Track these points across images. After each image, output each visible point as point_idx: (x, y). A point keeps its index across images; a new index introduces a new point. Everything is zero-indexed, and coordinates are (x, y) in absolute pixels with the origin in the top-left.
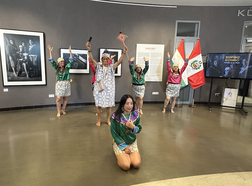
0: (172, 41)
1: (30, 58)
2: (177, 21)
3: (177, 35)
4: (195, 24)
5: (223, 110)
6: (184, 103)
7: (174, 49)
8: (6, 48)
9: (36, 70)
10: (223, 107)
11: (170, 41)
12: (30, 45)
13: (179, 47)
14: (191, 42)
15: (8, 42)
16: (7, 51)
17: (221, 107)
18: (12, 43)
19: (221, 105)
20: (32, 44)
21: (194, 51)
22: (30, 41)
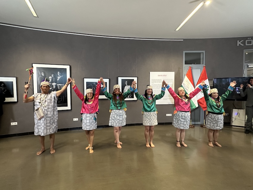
0: (181, 69)
1: (58, 87)
2: (184, 52)
3: (186, 64)
4: (200, 53)
5: (233, 129)
6: (196, 123)
7: (184, 75)
8: (38, 80)
9: (62, 97)
10: (233, 127)
11: (179, 68)
12: (58, 76)
13: (188, 74)
14: (198, 68)
15: (40, 74)
16: (38, 82)
17: (231, 127)
18: (43, 75)
19: (231, 124)
20: (60, 75)
21: (201, 77)
22: (58, 72)
